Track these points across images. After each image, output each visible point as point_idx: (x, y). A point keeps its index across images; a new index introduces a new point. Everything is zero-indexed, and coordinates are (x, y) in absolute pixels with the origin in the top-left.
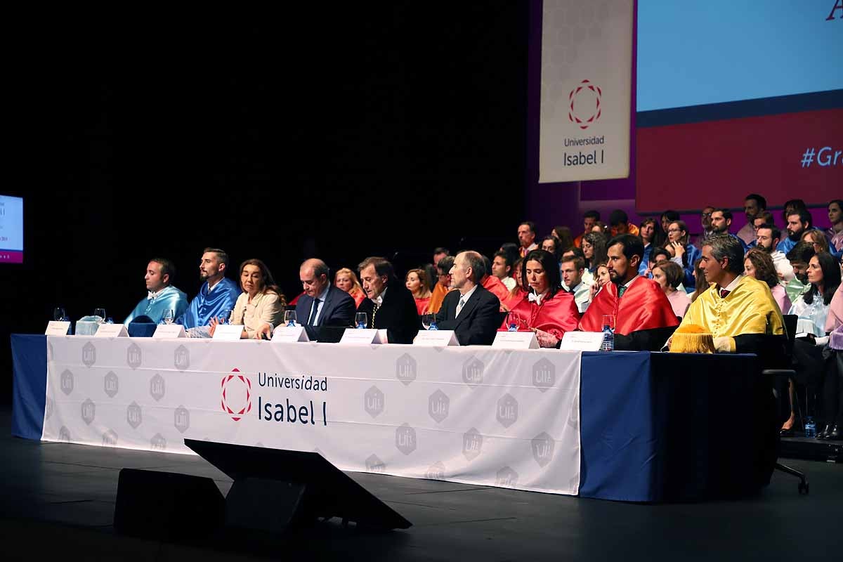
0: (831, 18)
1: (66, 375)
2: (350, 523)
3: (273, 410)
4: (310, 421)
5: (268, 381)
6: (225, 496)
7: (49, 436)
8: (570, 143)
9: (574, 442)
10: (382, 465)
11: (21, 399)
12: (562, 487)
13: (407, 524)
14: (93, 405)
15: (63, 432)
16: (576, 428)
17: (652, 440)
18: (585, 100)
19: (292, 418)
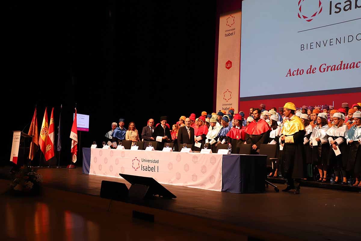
0: (287, 76)
1: (95, 158)
2: (161, 196)
3: (145, 168)
4: (154, 171)
5: (144, 160)
6: (129, 189)
7: (91, 173)
8: (224, 105)
9: (220, 178)
10: (172, 183)
11: (84, 164)
12: (217, 189)
13: (175, 197)
14: (101, 166)
15: (94, 172)
16: (221, 174)
17: (240, 177)
18: (227, 95)
19: (149, 170)
